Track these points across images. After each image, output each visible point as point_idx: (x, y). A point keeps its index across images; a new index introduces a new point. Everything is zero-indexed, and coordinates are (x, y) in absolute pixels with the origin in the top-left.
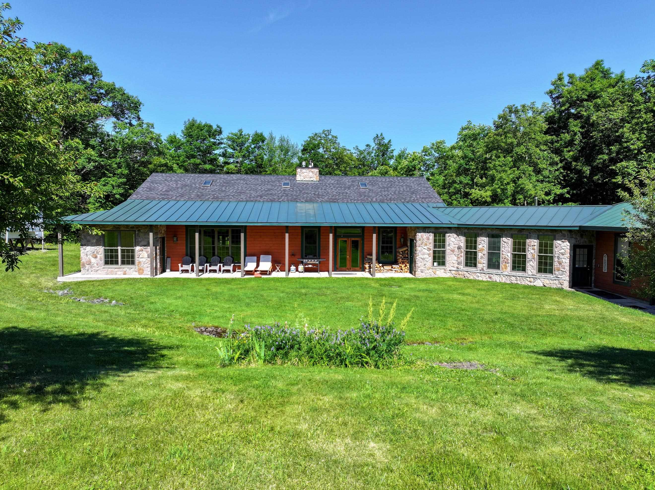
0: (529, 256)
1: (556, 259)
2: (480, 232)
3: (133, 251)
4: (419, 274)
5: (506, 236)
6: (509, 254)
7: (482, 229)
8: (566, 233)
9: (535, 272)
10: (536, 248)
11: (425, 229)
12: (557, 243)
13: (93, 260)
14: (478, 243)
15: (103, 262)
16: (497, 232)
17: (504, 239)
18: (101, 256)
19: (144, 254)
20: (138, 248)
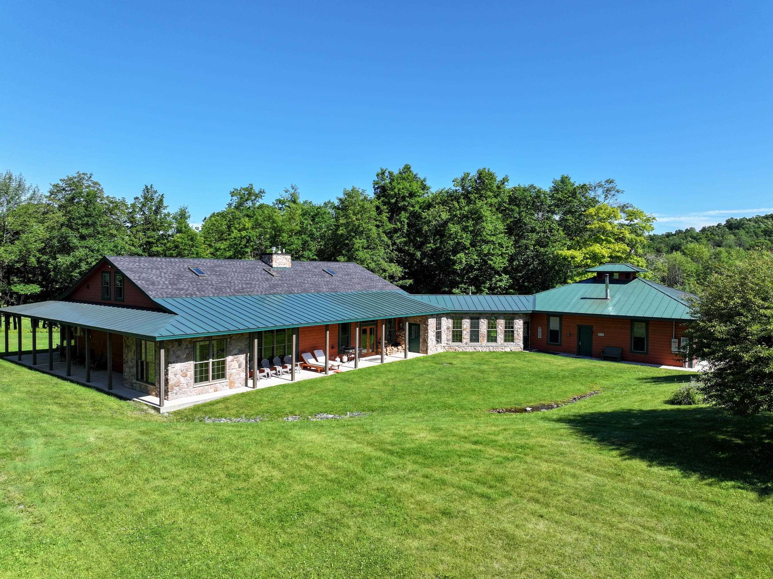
0: (499, 331)
1: (515, 332)
2: (464, 316)
3: (224, 362)
5: (483, 318)
6: (485, 331)
7: (466, 313)
8: (522, 315)
9: (502, 342)
10: (503, 325)
11: (432, 316)
12: (516, 321)
13: (182, 380)
14: (463, 324)
15: (193, 380)
16: (477, 315)
17: (482, 320)
18: (191, 373)
19: (235, 364)
20: (229, 359)
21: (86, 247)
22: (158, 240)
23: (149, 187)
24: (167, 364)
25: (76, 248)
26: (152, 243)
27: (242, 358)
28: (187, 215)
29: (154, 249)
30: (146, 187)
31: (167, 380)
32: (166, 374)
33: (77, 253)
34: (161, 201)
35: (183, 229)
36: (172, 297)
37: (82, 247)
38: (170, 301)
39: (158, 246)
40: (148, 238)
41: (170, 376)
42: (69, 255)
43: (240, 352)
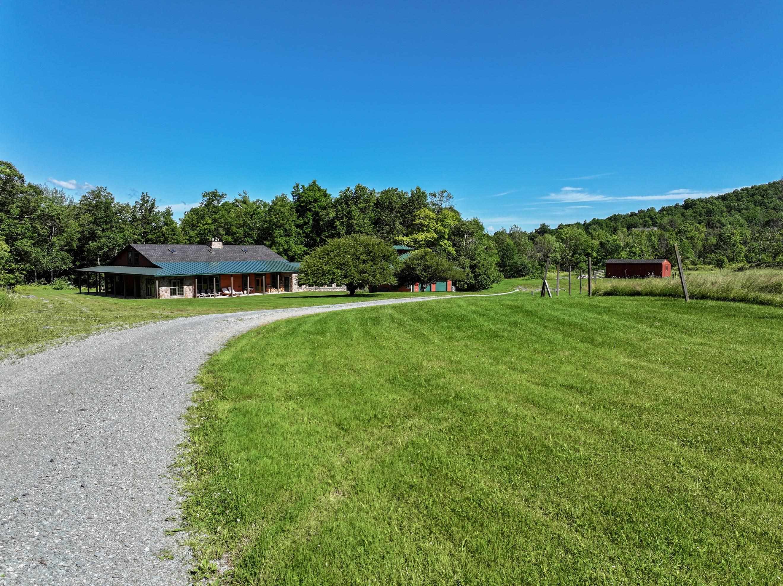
3: (183, 288)
4: (294, 291)
11: (295, 273)
13: (165, 294)
15: (169, 295)
18: (169, 291)
19: (188, 289)
20: (185, 287)
21: (107, 236)
22: (151, 231)
23: (145, 194)
24: (159, 287)
25: (100, 237)
26: (148, 233)
27: (191, 287)
28: (171, 213)
29: (150, 236)
30: (143, 194)
31: (159, 294)
32: (159, 291)
33: (101, 240)
34: (154, 203)
35: (169, 222)
36: (160, 262)
37: (104, 237)
38: (159, 263)
39: (152, 235)
40: (145, 229)
41: (160, 292)
42: (96, 241)
43: (190, 285)
